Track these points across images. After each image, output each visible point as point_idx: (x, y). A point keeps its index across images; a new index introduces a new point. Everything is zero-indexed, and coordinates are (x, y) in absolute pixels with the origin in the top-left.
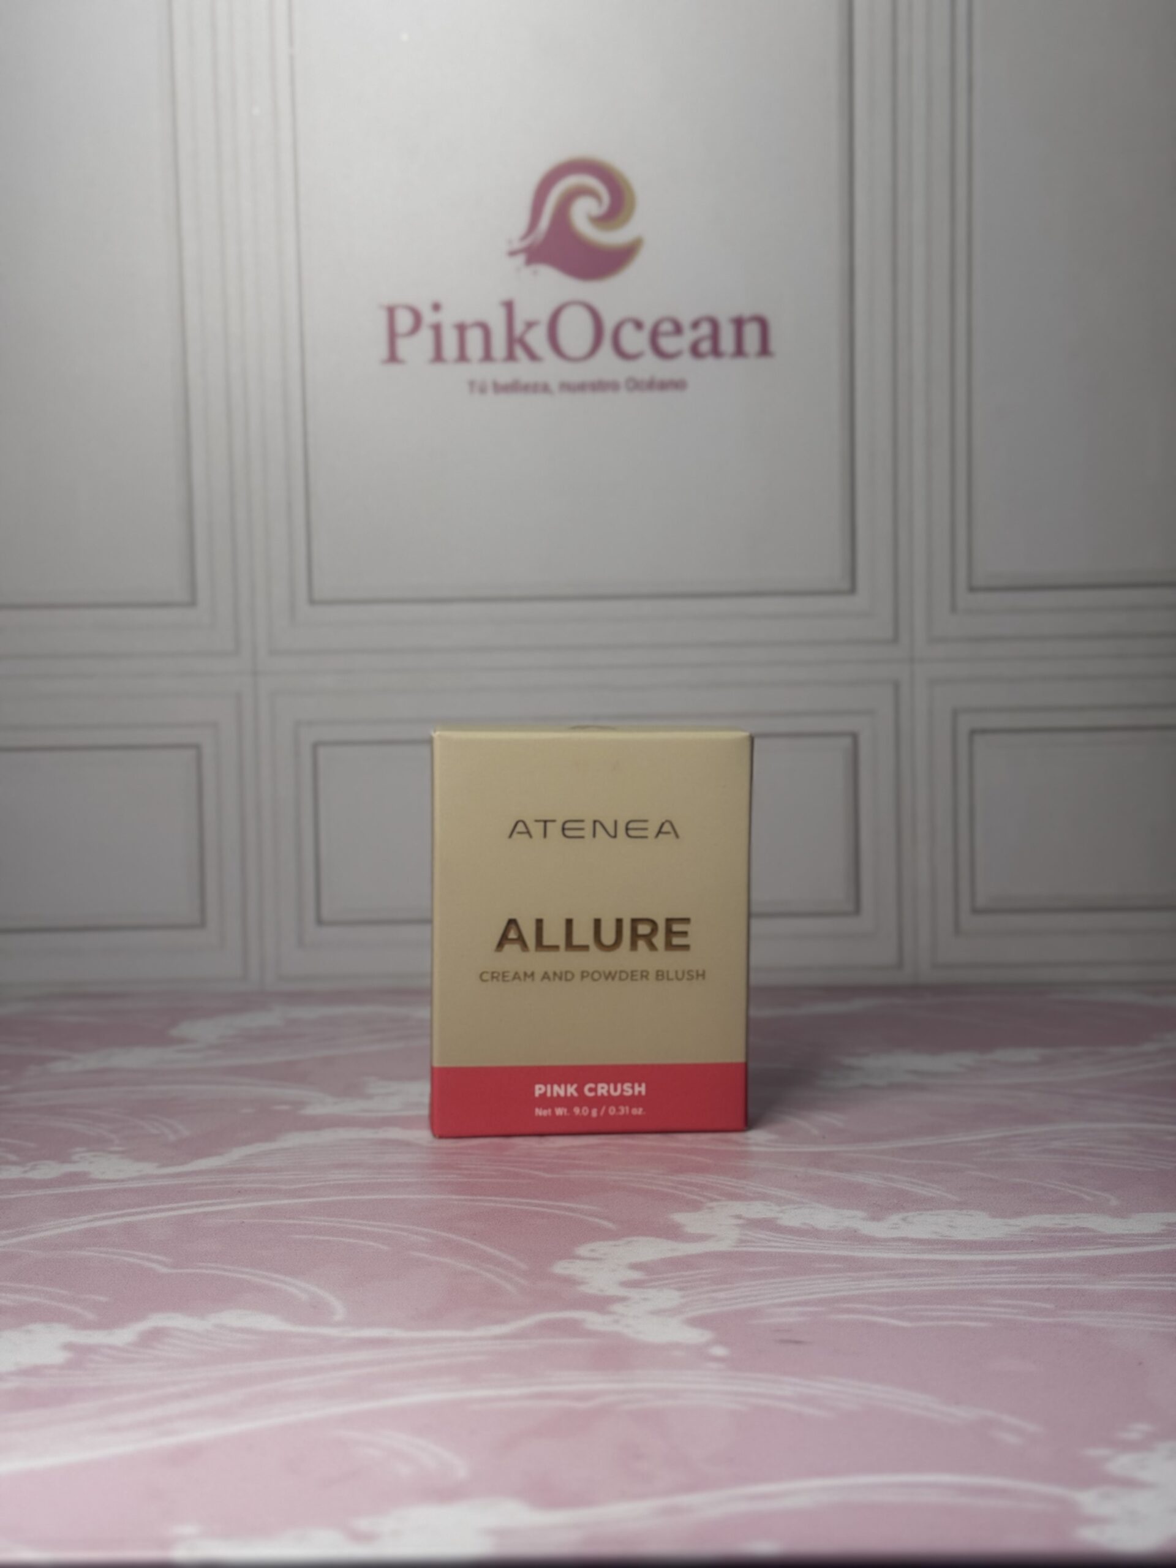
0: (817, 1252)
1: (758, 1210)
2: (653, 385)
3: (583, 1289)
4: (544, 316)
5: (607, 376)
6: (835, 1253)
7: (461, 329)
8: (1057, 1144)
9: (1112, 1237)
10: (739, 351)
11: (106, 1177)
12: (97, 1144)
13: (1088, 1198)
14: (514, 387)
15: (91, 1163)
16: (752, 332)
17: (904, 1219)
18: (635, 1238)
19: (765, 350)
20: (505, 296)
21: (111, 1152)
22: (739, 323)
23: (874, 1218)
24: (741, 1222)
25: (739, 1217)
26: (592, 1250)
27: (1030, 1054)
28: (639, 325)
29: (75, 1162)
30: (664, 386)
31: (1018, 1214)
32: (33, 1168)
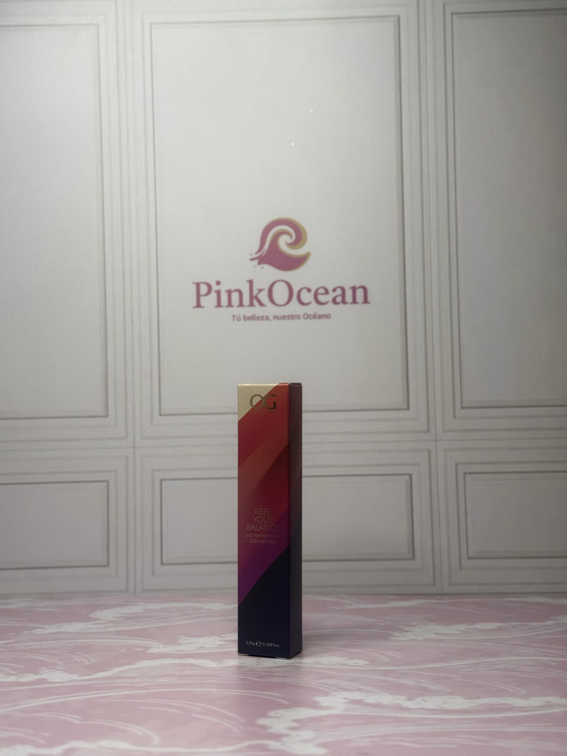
0: (380, 714)
1: (356, 696)
2: (315, 316)
3: (271, 731)
4: (267, 288)
5: (294, 313)
6: (389, 715)
7: (229, 292)
8: (499, 666)
9: (518, 708)
10: (354, 301)
11: (56, 681)
12: (52, 666)
13: (511, 690)
14: (252, 318)
15: (48, 674)
16: (360, 293)
17: (423, 700)
18: (296, 708)
19: (366, 301)
20: (249, 279)
21: (58, 670)
22: (354, 289)
23: (410, 699)
24: (347, 701)
25: (346, 699)
26: (277, 714)
27: (493, 626)
28: (309, 290)
29: (41, 674)
30: (320, 317)
31: (478, 697)
32: (22, 677)
